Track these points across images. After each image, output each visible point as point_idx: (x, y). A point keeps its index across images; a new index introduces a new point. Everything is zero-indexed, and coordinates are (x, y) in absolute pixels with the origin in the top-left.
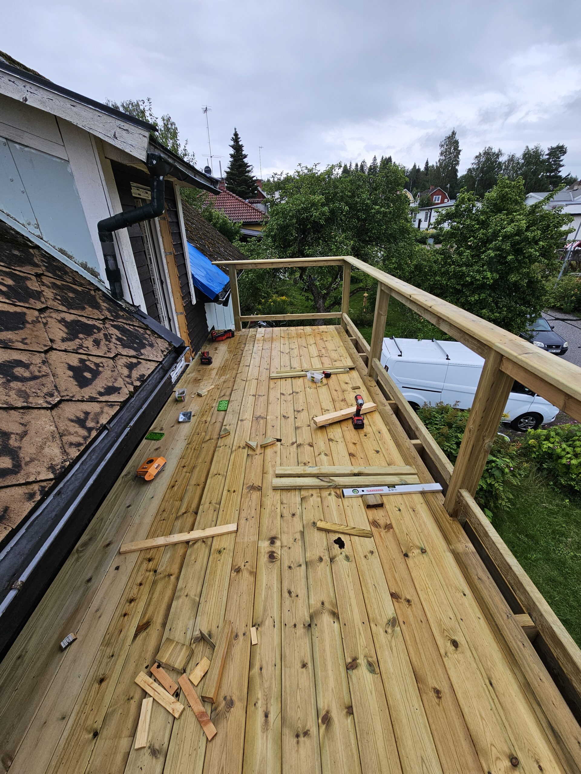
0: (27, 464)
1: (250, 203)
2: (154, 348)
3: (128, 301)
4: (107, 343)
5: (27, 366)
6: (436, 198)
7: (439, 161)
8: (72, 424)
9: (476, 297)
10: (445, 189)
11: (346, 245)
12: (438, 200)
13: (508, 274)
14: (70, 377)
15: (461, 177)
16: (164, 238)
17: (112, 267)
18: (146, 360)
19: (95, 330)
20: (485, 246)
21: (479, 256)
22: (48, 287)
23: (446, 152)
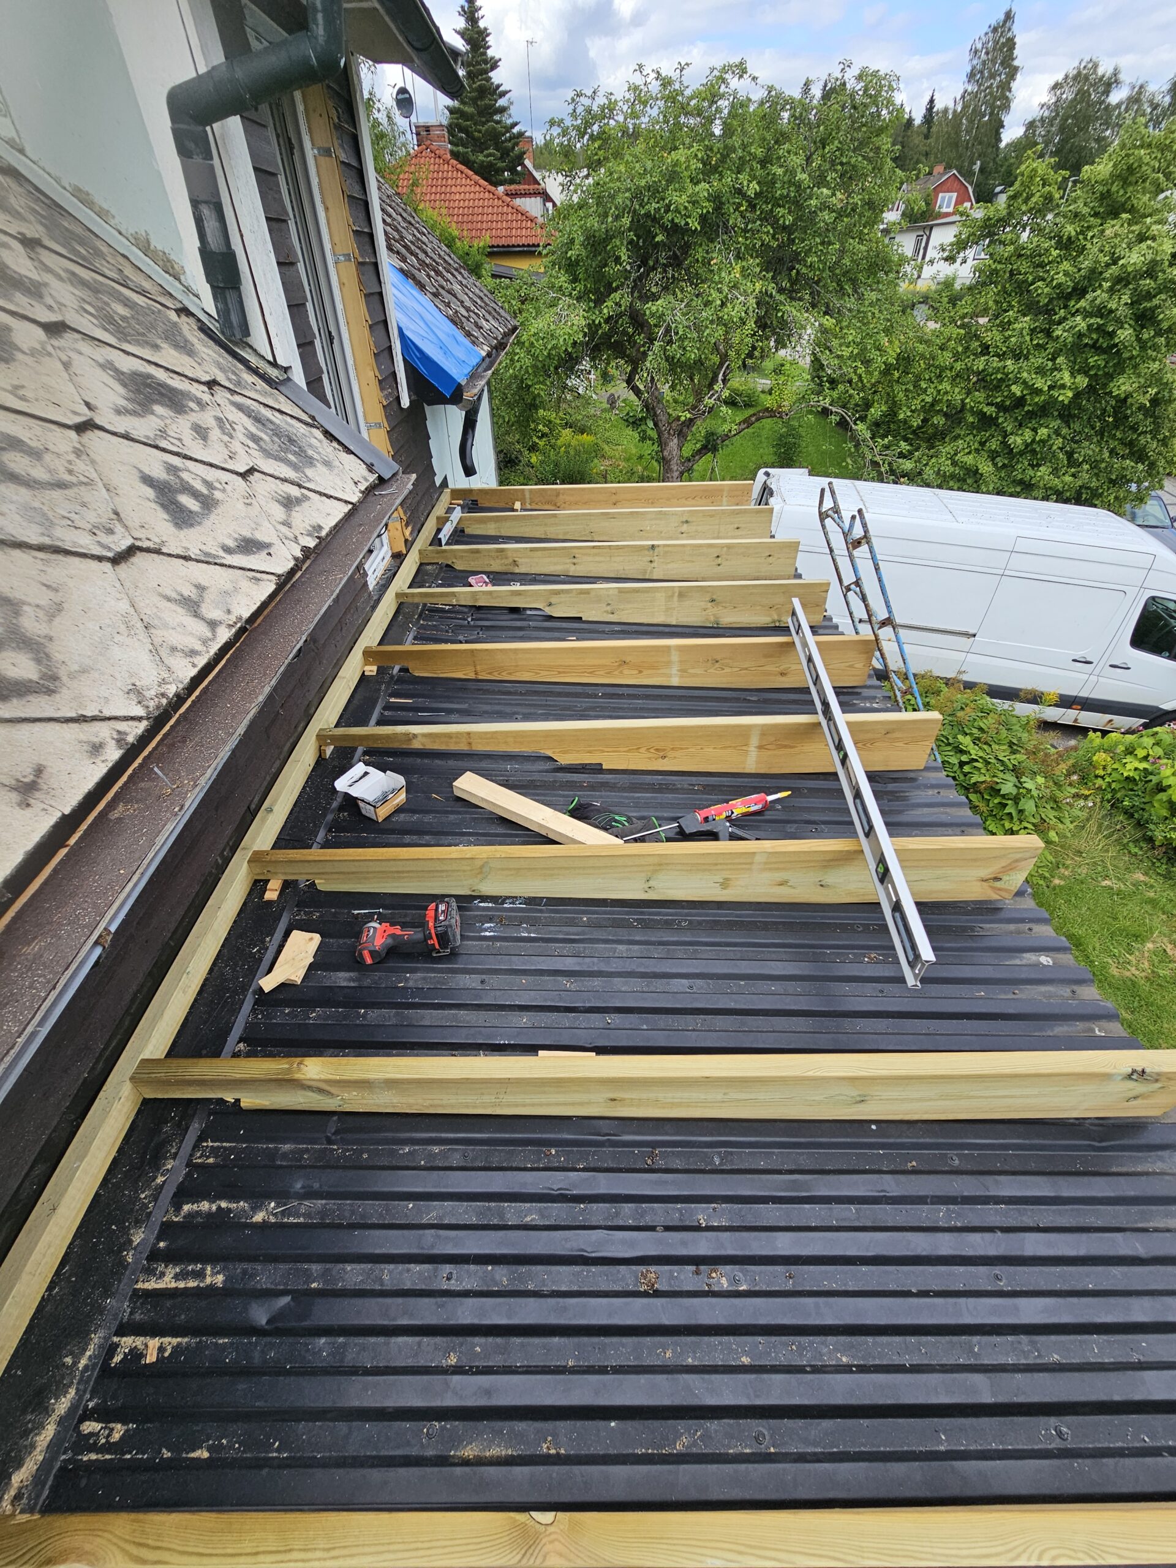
0: (72, 676)
1: (507, 195)
2: (336, 471)
3: (263, 353)
4: (226, 438)
5: (36, 454)
6: (943, 198)
7: (963, 97)
8: (169, 604)
9: (1028, 435)
10: (968, 174)
11: (745, 293)
12: (948, 206)
13: (1110, 377)
14: (149, 499)
15: (1007, 145)
16: (331, 210)
17: (214, 243)
18: (321, 494)
19: (192, 405)
20: (1066, 307)
21: (1048, 333)
22: (60, 278)
23: (981, 72)
